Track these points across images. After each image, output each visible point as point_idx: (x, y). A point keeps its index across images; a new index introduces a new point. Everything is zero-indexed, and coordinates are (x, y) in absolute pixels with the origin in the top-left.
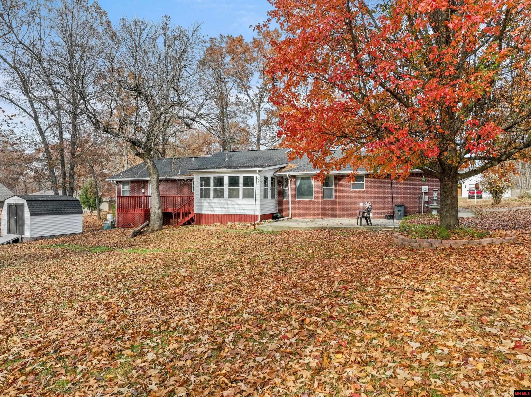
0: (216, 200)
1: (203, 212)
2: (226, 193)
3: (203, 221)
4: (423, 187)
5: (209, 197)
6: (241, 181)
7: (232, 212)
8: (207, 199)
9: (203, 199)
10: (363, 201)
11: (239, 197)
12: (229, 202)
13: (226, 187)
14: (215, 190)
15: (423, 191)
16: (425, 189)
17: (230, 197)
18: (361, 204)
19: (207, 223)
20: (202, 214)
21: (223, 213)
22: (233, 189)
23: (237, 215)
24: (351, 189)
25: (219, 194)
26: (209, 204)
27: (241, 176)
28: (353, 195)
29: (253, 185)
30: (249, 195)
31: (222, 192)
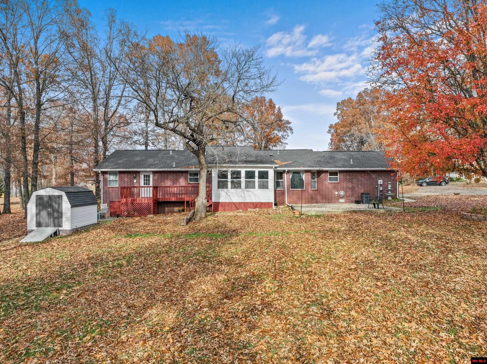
0: (234, 190)
1: (221, 201)
2: (243, 185)
3: (220, 208)
4: (379, 181)
5: (227, 188)
6: (257, 174)
7: (248, 200)
8: (225, 190)
9: (220, 190)
10: (338, 191)
11: (255, 188)
12: (246, 192)
13: (243, 180)
14: (232, 182)
15: (379, 183)
16: (380, 182)
17: (247, 187)
18: (336, 193)
19: (224, 210)
20: (219, 203)
21: (240, 201)
22: (249, 182)
23: (253, 203)
24: (329, 182)
25: (236, 185)
26: (226, 194)
27: (257, 171)
28: (330, 186)
29: (267, 178)
30: (264, 186)
31: (239, 184)
